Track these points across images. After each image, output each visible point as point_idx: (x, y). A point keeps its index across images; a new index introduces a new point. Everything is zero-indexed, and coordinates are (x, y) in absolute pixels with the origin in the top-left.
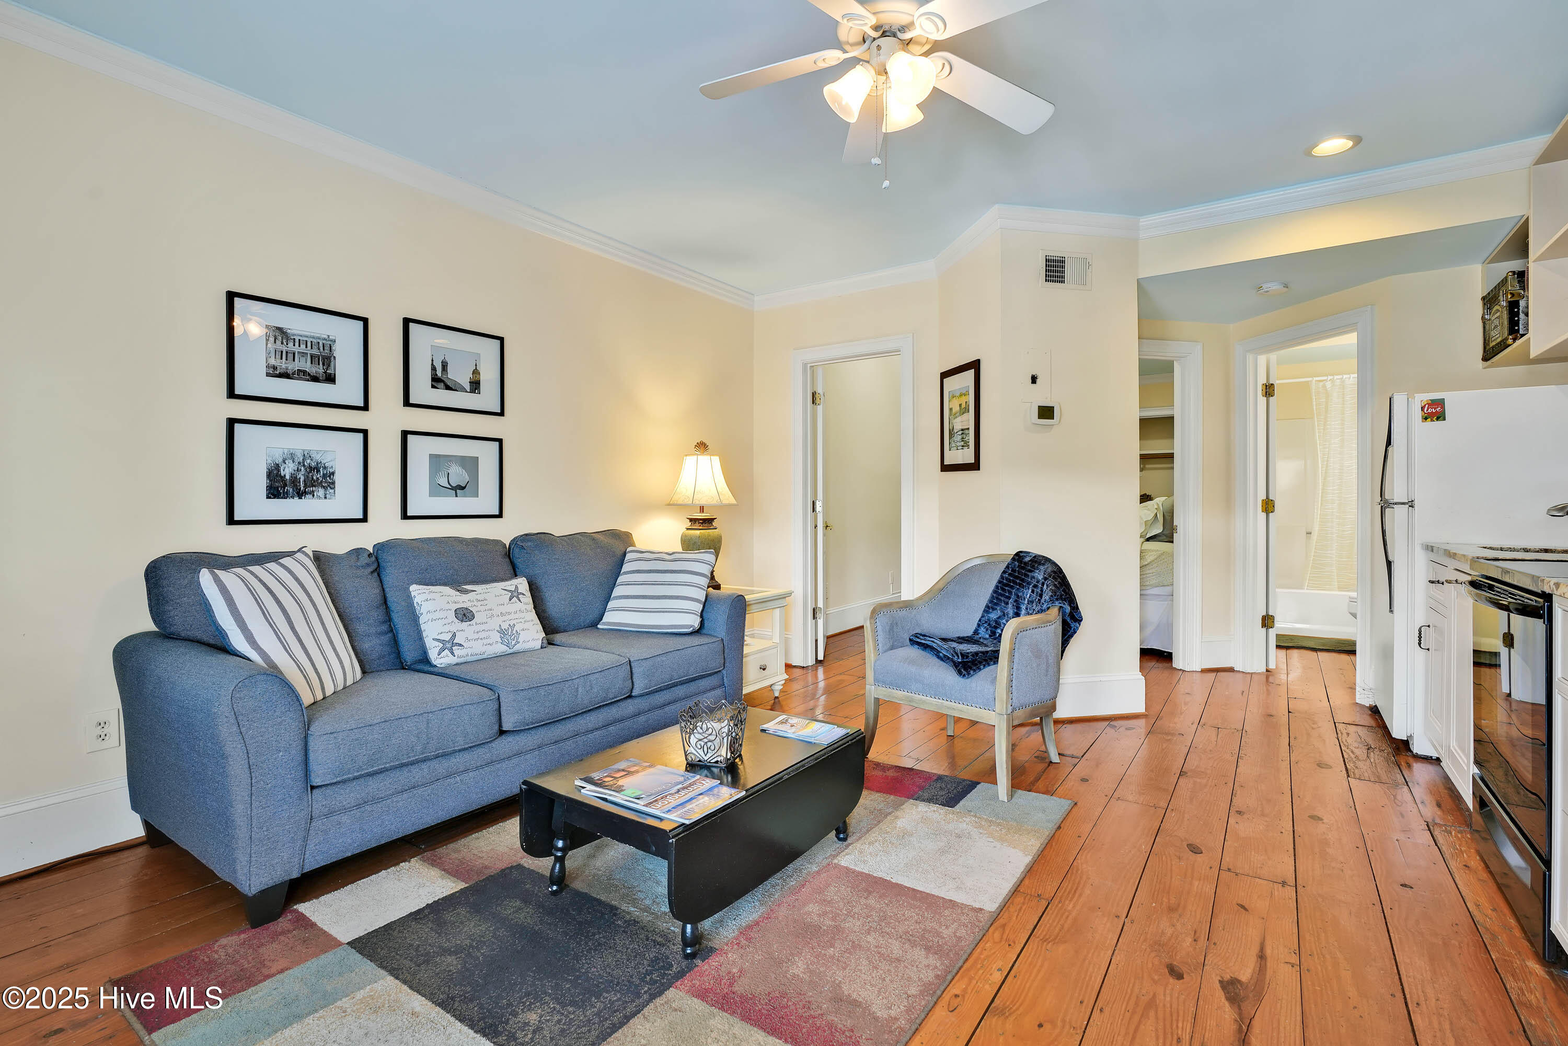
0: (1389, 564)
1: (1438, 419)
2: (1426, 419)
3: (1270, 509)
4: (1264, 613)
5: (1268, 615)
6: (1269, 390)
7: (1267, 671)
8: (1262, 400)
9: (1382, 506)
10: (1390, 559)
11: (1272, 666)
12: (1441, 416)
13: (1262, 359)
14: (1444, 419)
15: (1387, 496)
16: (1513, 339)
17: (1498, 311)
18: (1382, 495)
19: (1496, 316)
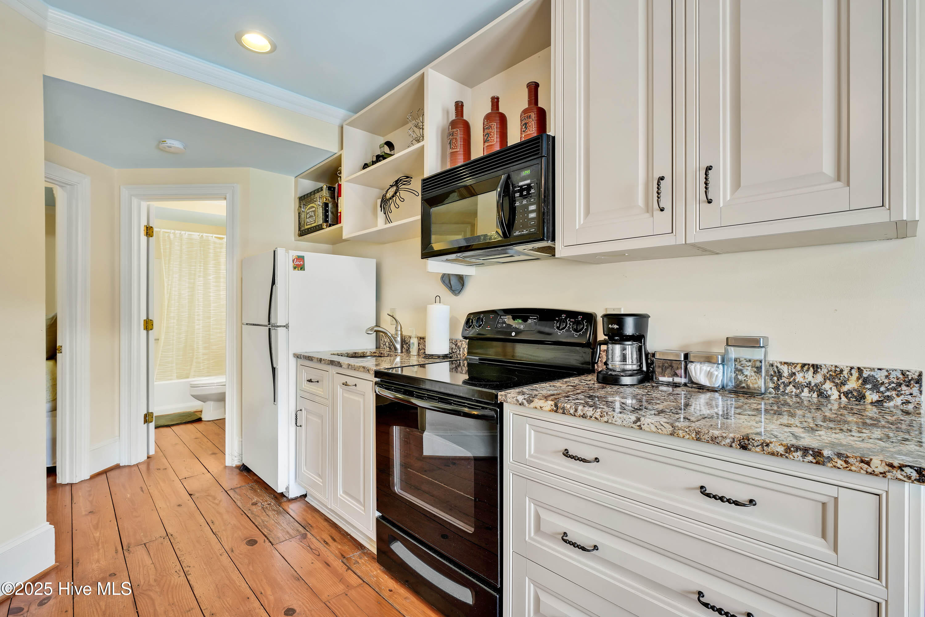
0: (274, 369)
1: (301, 269)
2: (295, 268)
3: (150, 327)
4: (146, 412)
5: (148, 413)
6: (149, 231)
7: (148, 457)
8: (144, 238)
9: (269, 329)
10: (275, 366)
11: (152, 452)
12: (302, 268)
13: (144, 205)
14: (304, 270)
15: (272, 321)
16: (327, 226)
17: (314, 207)
18: (269, 321)
19: (311, 210)
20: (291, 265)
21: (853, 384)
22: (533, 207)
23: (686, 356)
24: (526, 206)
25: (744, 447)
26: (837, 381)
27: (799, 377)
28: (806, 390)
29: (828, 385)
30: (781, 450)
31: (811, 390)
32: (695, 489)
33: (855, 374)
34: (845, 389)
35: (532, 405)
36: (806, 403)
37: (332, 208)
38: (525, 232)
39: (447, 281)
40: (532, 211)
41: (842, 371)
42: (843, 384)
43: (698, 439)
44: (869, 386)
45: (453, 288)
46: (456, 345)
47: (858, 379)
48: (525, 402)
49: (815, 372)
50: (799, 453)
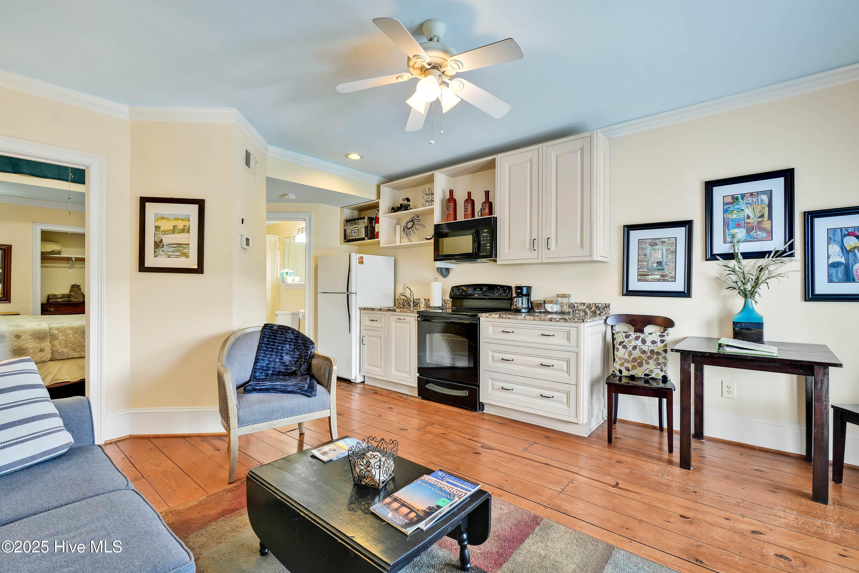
2: (359, 263)
9: (348, 295)
10: (350, 314)
14: (363, 264)
15: (349, 291)
16: (368, 239)
17: (358, 227)
18: (348, 290)
19: (355, 229)
20: (358, 261)
21: (593, 309)
22: (488, 245)
23: (544, 301)
24: (486, 244)
25: (551, 320)
26: (590, 308)
27: (580, 308)
28: (581, 311)
29: (587, 310)
30: (558, 319)
31: (583, 312)
32: (540, 335)
33: (594, 305)
34: (591, 310)
35: (491, 317)
36: (581, 316)
37: (370, 229)
38: (485, 254)
39: (440, 271)
40: (488, 246)
41: (591, 305)
42: (591, 309)
43: (540, 320)
44: (597, 309)
45: (443, 274)
46: (445, 302)
47: (595, 307)
48: (489, 316)
49: (584, 305)
50: (562, 320)
